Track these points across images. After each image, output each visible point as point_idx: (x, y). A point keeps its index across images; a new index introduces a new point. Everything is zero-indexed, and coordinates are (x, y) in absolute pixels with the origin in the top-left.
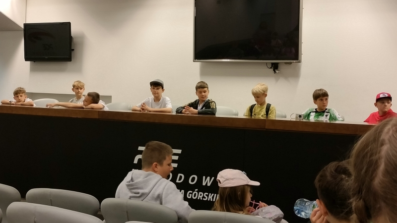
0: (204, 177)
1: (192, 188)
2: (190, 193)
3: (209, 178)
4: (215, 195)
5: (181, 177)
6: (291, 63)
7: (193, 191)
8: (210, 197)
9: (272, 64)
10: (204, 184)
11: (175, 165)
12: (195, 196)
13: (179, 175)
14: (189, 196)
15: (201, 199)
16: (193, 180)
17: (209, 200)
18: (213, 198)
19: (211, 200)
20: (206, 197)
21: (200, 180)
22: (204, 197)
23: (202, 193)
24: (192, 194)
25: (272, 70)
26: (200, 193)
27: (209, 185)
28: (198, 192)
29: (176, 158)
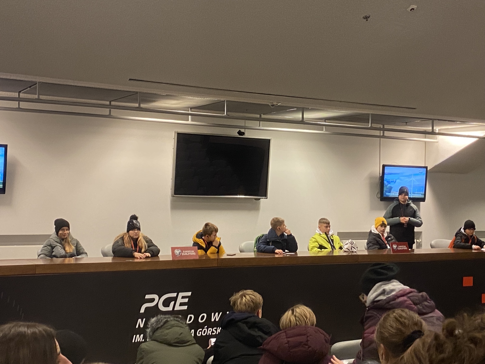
0: (213, 314)
2: (200, 331)
3: (217, 314)
5: (191, 318)
7: (203, 328)
10: (213, 320)
12: (204, 333)
13: (189, 316)
14: (199, 334)
15: (210, 334)
16: (202, 318)
21: (209, 317)
22: (213, 332)
23: (211, 329)
27: (217, 320)
28: (207, 328)
29: (186, 300)
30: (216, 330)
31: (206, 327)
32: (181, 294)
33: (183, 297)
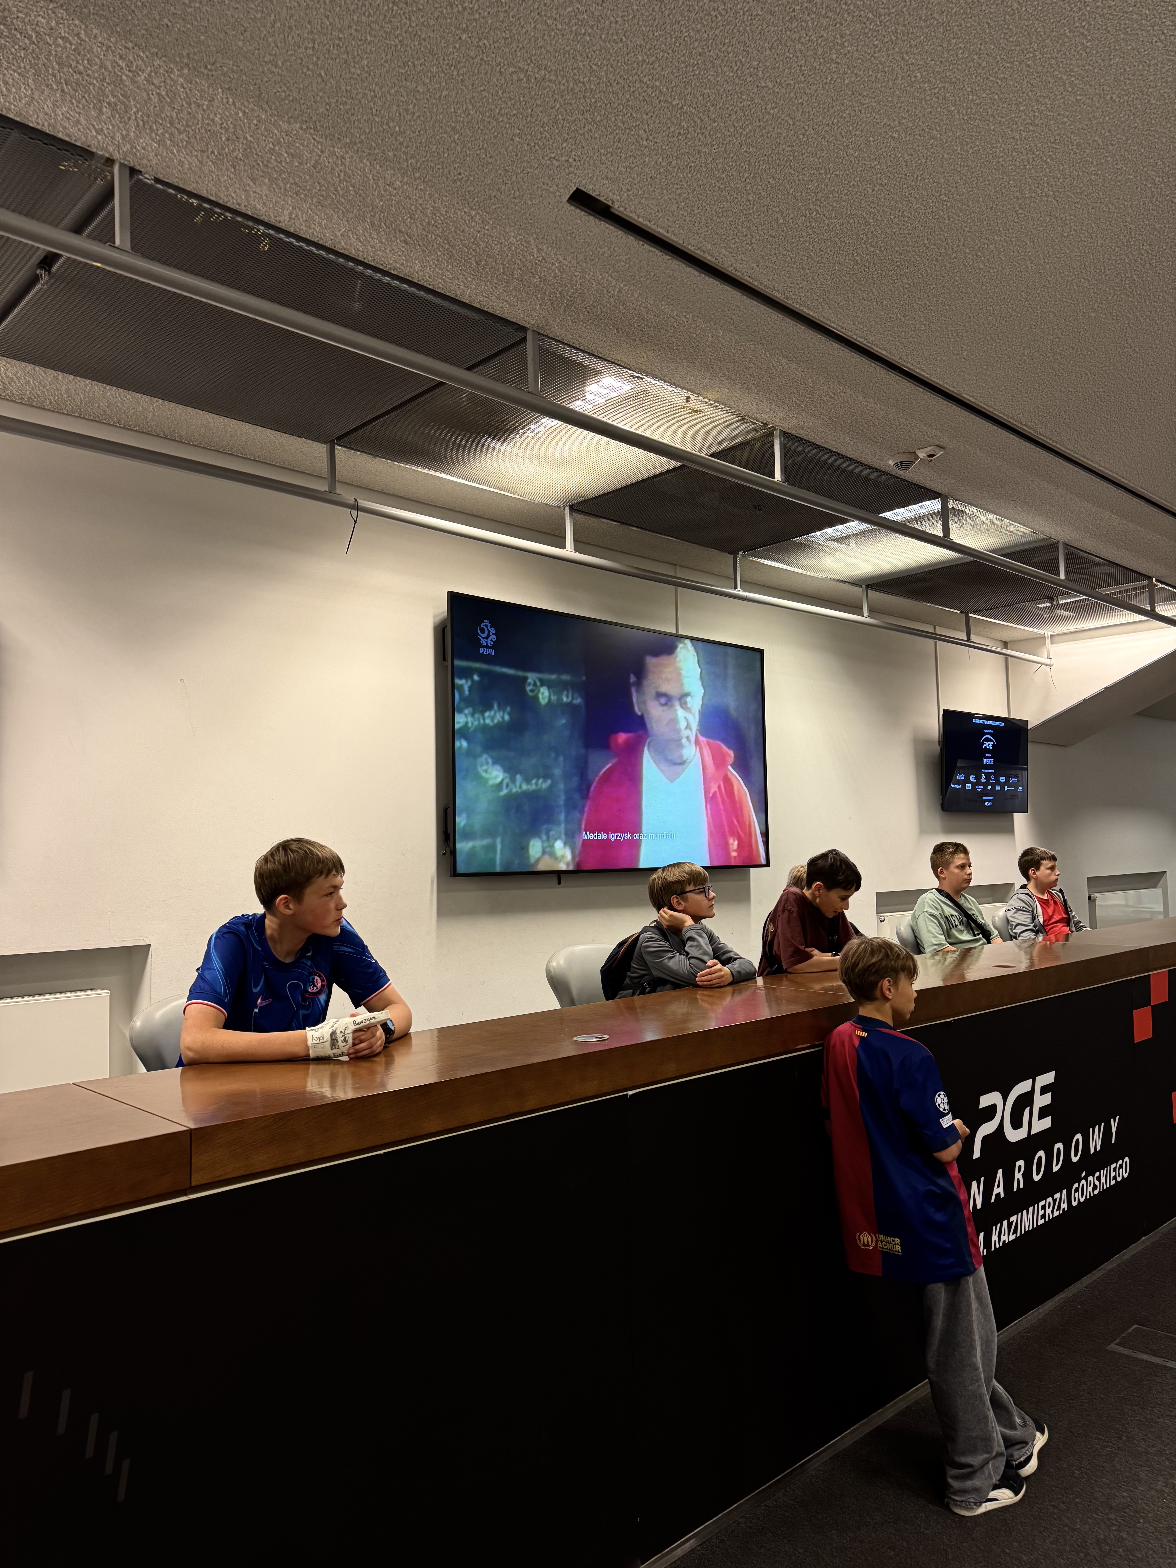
0: (1091, 1130)
1: (1078, 1173)
2: (1075, 1191)
3: (1097, 1130)
4: (1108, 1169)
5: (1058, 1154)
7: (1079, 1180)
8: (1103, 1179)
10: (1092, 1149)
12: (1083, 1194)
13: (1056, 1148)
14: (1075, 1199)
15: (1092, 1194)
16: (1076, 1149)
17: (1101, 1189)
18: (1106, 1179)
19: (1105, 1187)
20: (1098, 1184)
21: (1086, 1143)
22: (1094, 1187)
23: (1092, 1178)
24: (1078, 1190)
26: (1089, 1180)
27: (1098, 1146)
28: (1086, 1178)
29: (1047, 1099)
30: (1099, 1179)
31: (1083, 1175)
33: (1044, 1090)
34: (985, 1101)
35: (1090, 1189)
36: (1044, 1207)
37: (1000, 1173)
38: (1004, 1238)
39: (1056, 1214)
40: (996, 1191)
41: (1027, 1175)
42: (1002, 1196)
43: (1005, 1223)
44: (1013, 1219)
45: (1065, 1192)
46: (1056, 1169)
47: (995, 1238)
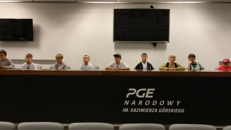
0: (168, 101)
1: (162, 107)
2: (160, 110)
3: (171, 102)
4: (175, 109)
5: (155, 103)
6: (164, 43)
7: (162, 108)
8: (172, 110)
9: (153, 43)
10: (168, 104)
11: (152, 97)
12: (163, 111)
13: (154, 101)
14: (160, 111)
15: (167, 112)
16: (162, 103)
17: (171, 112)
18: (173, 111)
19: (173, 112)
20: (170, 111)
21: (166, 103)
22: (168, 111)
23: (167, 109)
24: (162, 110)
25: (153, 46)
26: (166, 109)
27: (171, 105)
29: (152, 93)
31: (164, 108)
32: (149, 90)
33: (150, 91)
34: (130, 89)
35: (167, 111)
36: (149, 110)
37: (134, 101)
38: (135, 111)
39: (152, 112)
40: (133, 103)
41: (143, 103)
42: (135, 104)
43: (135, 109)
44: (138, 109)
45: (156, 109)
46: (153, 104)
47: (132, 110)
